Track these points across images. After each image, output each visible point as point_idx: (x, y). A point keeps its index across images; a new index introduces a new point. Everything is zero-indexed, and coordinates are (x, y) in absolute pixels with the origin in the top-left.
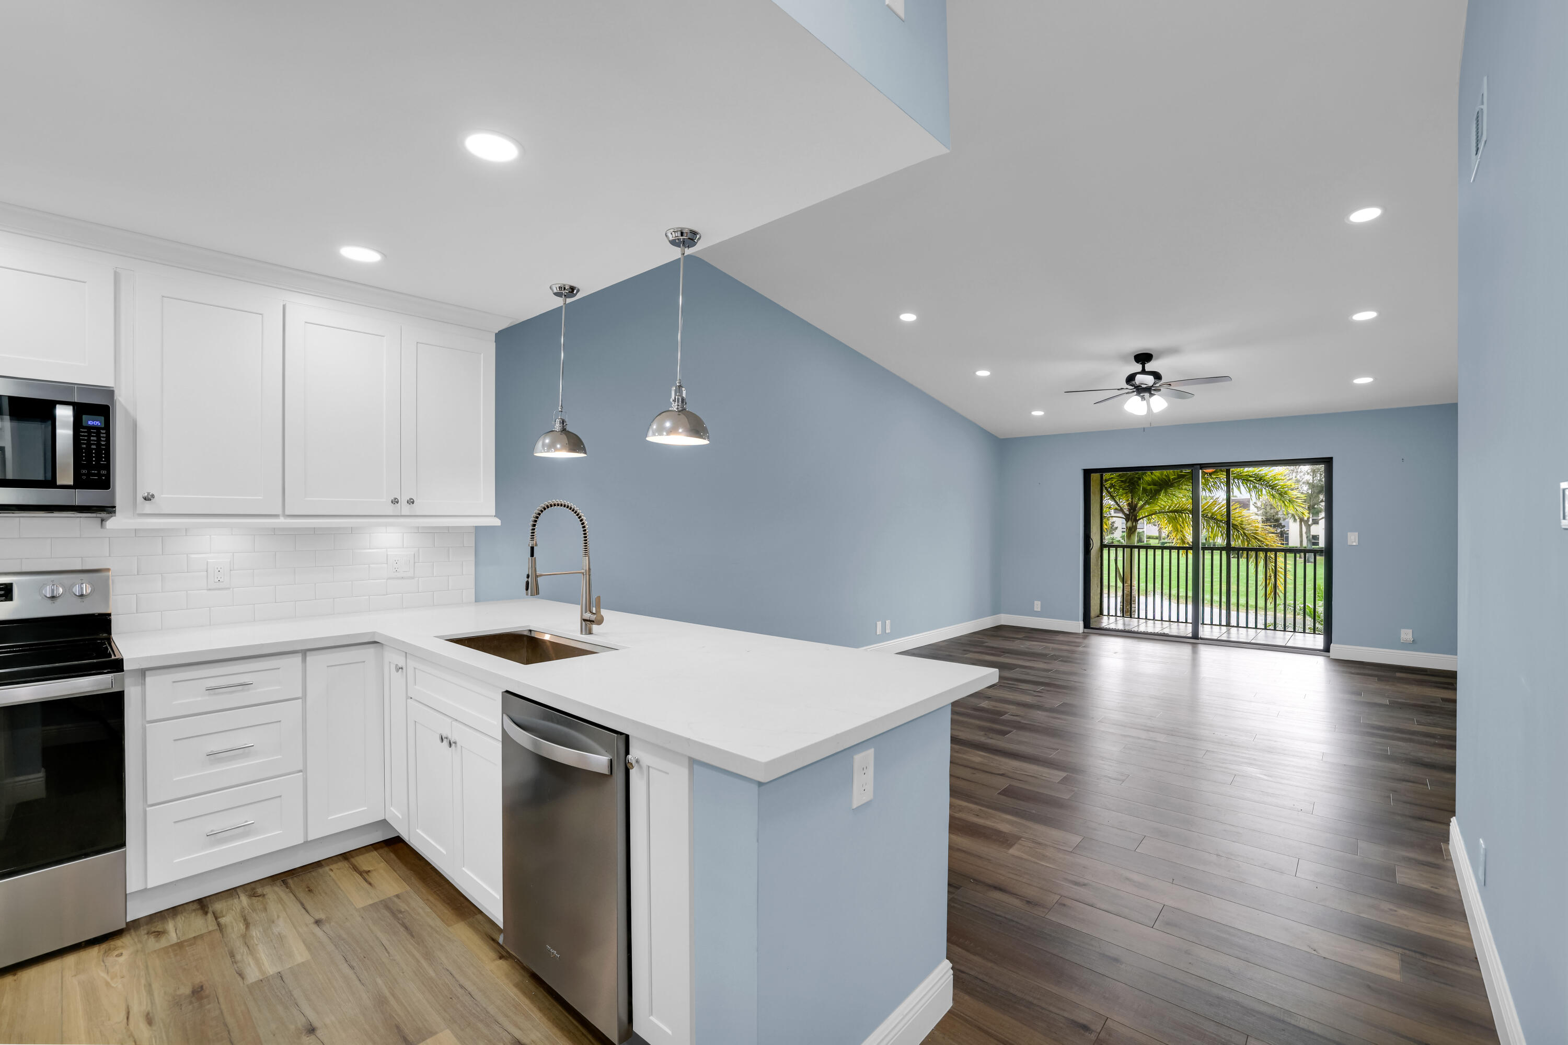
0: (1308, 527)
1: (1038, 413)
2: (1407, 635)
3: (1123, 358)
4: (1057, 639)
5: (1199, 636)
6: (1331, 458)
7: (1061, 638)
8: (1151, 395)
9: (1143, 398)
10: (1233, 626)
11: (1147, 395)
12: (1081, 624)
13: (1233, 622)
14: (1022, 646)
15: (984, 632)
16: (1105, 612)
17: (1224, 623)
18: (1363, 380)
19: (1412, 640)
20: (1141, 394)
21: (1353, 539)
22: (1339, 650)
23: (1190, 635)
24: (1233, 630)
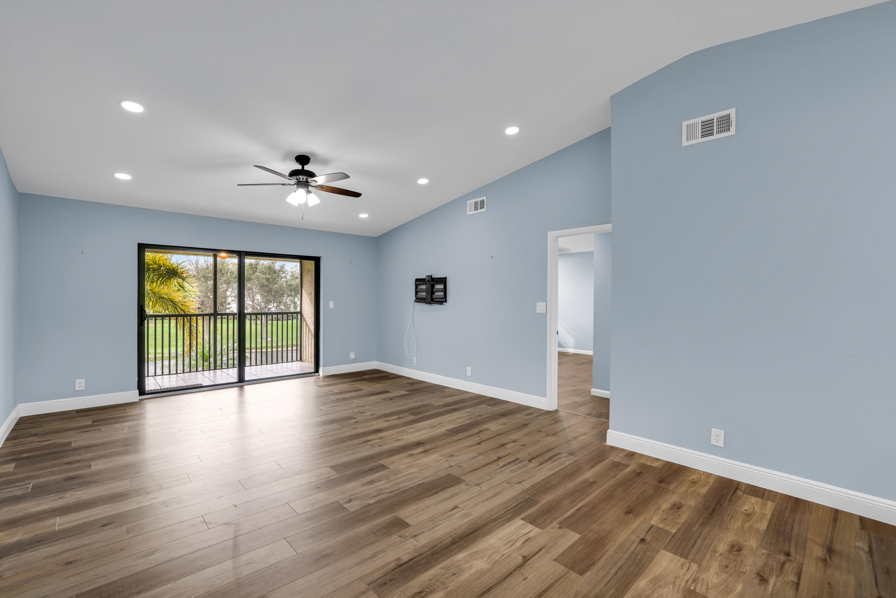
2: (352, 356)
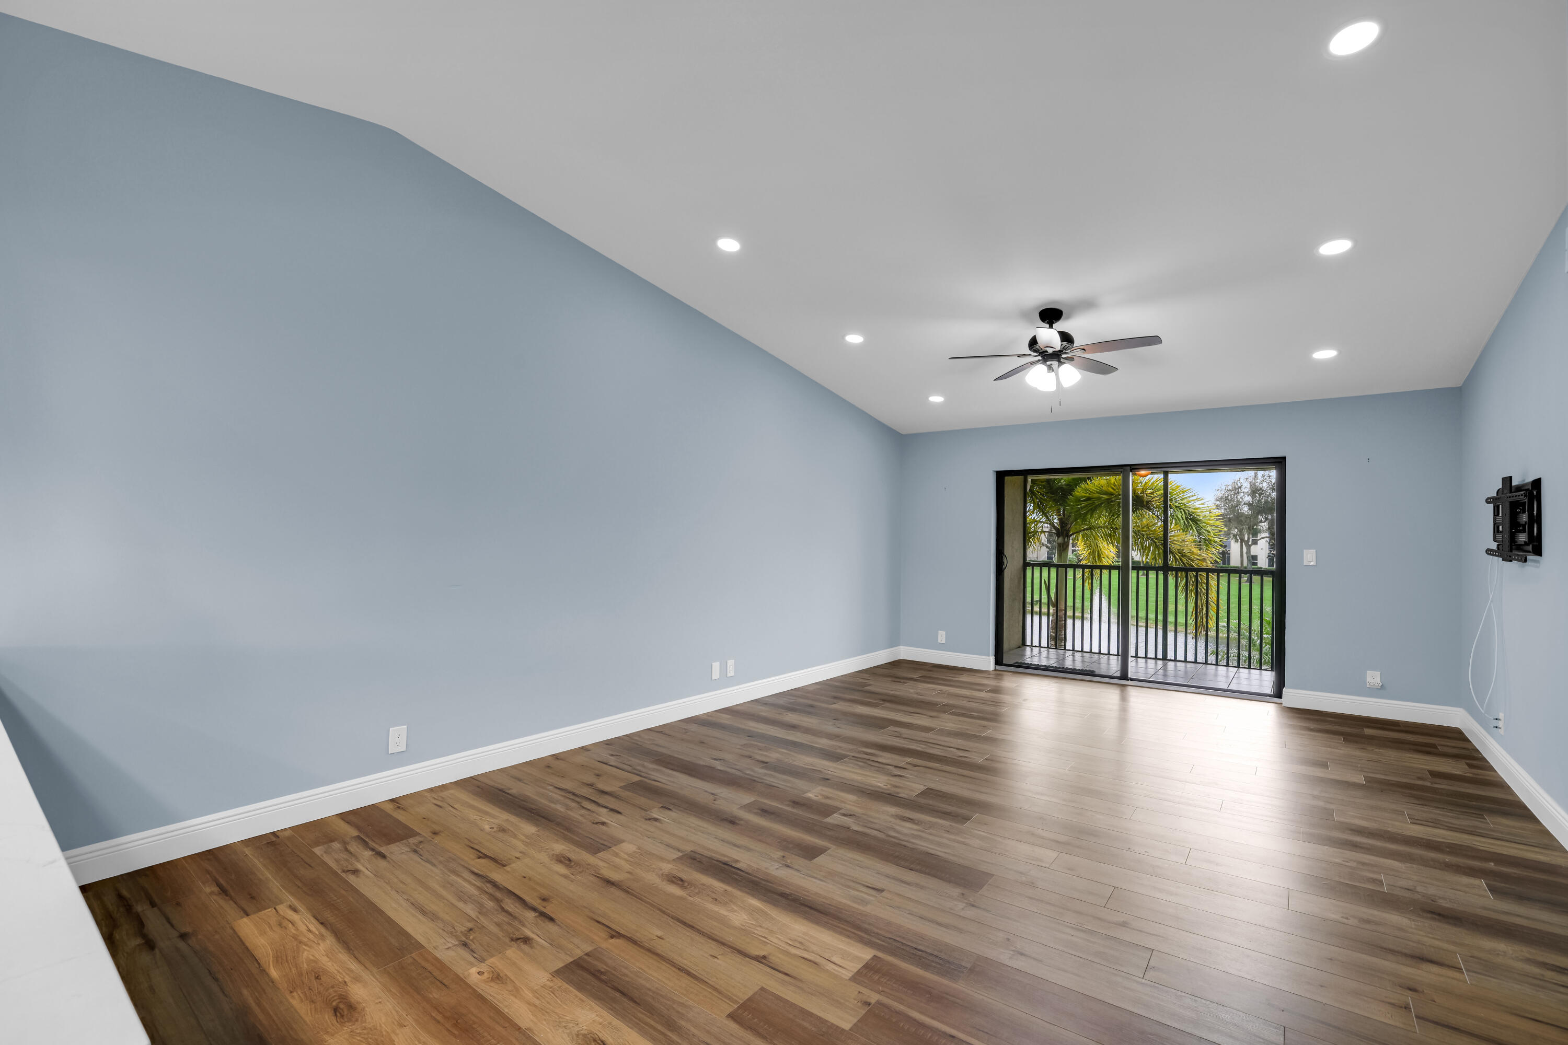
0: (1249, 547)
1: (936, 399)
2: (1374, 678)
3: (1025, 315)
4: (961, 679)
5: (1129, 676)
6: (1284, 458)
7: (964, 678)
8: (1061, 363)
9: (1050, 368)
10: (1171, 660)
11: (1055, 363)
12: (992, 659)
13: (1171, 655)
14: (912, 691)
15: (874, 672)
16: (1028, 643)
17: (1160, 656)
18: (1325, 354)
19: (1380, 685)
20: (1049, 363)
21: (1309, 557)
22: (1294, 696)
23: (1118, 674)
24: (1171, 665)
